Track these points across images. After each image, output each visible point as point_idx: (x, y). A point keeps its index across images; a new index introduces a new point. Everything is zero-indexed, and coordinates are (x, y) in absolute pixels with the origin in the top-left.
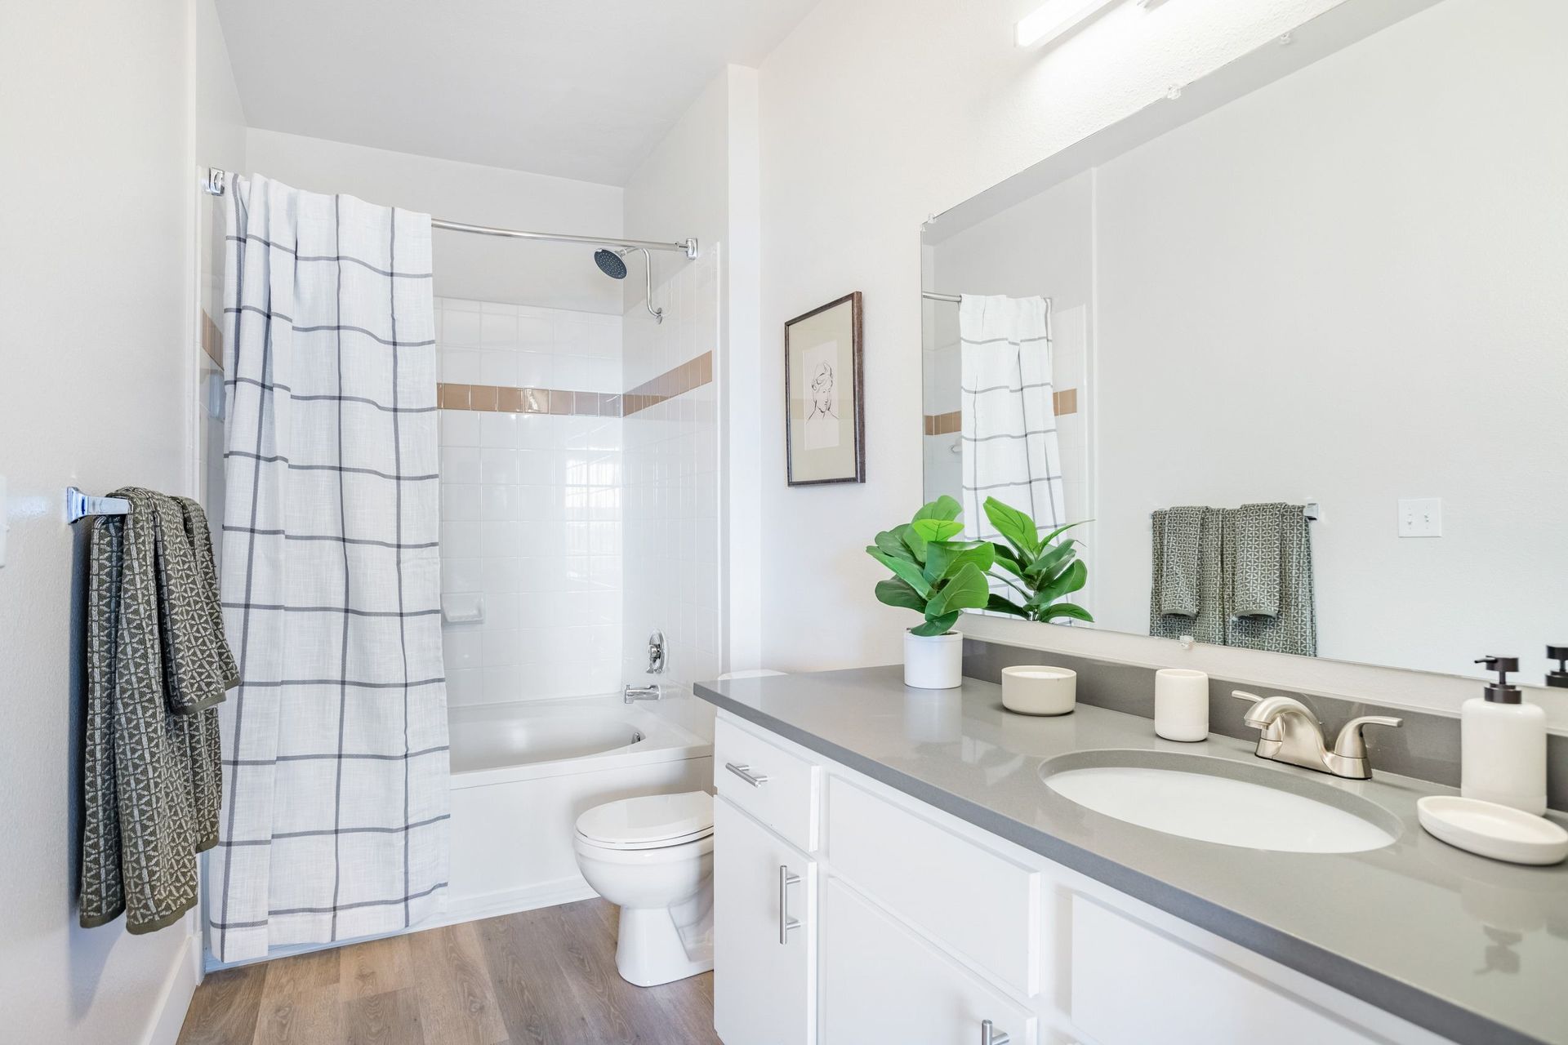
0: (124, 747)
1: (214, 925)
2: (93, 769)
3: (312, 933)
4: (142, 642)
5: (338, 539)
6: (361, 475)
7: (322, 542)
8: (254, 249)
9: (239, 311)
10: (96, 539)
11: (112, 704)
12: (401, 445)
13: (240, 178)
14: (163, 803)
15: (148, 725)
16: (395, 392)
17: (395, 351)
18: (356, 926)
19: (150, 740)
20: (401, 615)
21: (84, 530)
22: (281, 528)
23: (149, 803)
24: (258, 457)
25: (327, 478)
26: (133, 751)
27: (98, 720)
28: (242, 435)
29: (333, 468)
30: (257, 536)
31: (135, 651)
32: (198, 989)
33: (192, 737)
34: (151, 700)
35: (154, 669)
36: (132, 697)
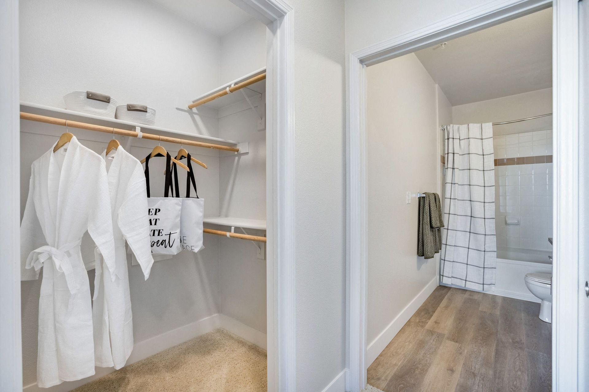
0: (424, 231)
1: (441, 275)
2: (420, 234)
3: (461, 284)
4: (427, 216)
5: (469, 200)
6: (474, 186)
7: (466, 201)
8: (451, 140)
9: (448, 154)
10: (421, 200)
11: (423, 225)
12: (485, 179)
13: (448, 126)
14: (429, 241)
15: (427, 228)
16: (484, 166)
17: (483, 157)
18: (470, 286)
19: (428, 230)
20: (485, 218)
21: (420, 198)
22: (456, 198)
23: (427, 240)
24: (452, 183)
25: (467, 187)
26: (425, 232)
27: (421, 227)
28: (449, 179)
29: (468, 185)
30: (451, 200)
31: (426, 217)
32: (438, 286)
33: (435, 234)
34: (428, 225)
35: (429, 220)
36: (425, 224)
